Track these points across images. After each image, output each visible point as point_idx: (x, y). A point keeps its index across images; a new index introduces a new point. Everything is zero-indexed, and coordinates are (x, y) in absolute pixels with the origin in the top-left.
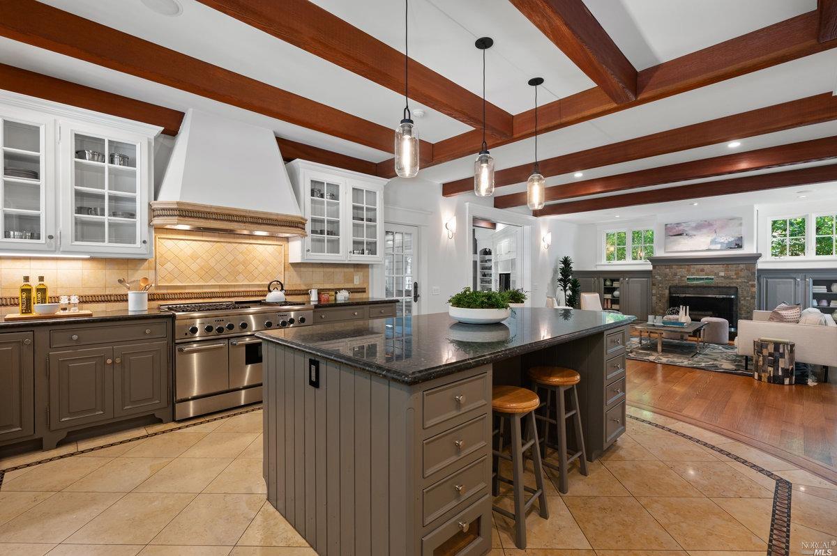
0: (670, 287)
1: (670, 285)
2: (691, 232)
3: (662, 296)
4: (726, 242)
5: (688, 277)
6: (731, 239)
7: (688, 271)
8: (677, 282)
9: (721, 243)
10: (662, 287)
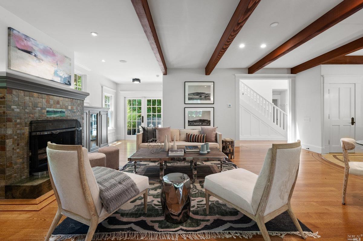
0: (31, 123)
1: (30, 119)
2: (39, 55)
3: (21, 136)
4: (63, 77)
5: (48, 109)
6: (66, 76)
7: (48, 102)
8: (37, 115)
9: (61, 77)
10: (20, 124)
